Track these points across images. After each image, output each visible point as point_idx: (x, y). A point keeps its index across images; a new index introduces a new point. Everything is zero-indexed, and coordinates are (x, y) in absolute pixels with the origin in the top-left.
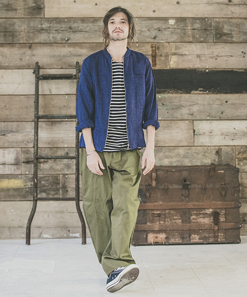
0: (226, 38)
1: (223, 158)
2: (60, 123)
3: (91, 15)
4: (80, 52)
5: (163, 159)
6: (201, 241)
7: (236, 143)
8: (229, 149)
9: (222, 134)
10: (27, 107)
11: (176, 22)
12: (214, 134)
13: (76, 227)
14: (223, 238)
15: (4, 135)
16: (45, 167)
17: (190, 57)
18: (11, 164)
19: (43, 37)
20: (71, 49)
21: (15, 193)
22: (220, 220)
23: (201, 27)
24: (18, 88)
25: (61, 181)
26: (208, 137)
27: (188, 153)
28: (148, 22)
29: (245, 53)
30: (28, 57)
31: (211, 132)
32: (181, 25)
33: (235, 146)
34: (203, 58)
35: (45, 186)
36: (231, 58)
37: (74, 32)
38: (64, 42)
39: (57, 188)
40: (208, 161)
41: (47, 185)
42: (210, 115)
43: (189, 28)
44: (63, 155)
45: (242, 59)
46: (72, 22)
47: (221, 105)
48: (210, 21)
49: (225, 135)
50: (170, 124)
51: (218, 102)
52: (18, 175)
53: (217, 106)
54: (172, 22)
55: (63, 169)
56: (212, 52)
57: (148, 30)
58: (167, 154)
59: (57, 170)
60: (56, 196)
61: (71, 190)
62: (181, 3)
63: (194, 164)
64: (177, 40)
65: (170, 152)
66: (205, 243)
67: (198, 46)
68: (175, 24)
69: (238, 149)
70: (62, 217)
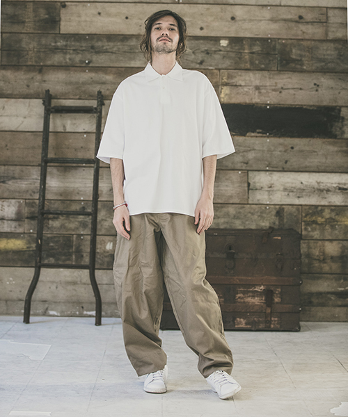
0: (294, 65)
1: (285, 220)
2: (76, 169)
3: (120, 31)
4: (104, 79)
6: (249, 326)
7: (303, 201)
8: (294, 209)
9: (285, 189)
10: (33, 148)
11: (230, 44)
12: (275, 189)
13: (91, 303)
14: (277, 324)
15: (4, 182)
16: (54, 225)
17: (246, 89)
18: (12, 220)
19: (57, 58)
20: (93, 75)
21: (16, 257)
22: (274, 300)
23: (262, 51)
24: (23, 122)
25: (74, 243)
26: (267, 193)
27: (240, 213)
28: (193, 42)
29: (318, 86)
30: (37, 83)
31: (271, 187)
32: (237, 48)
33: (301, 205)
34: (263, 91)
35: (53, 249)
36: (300, 91)
37: (98, 52)
38: (84, 65)
39: (69, 252)
40: (265, 224)
41: (57, 247)
42: (269, 164)
43: (246, 51)
44: (78, 210)
45: (314, 92)
46: (95, 40)
47: (285, 151)
48: (273, 43)
49: (288, 190)
51: (281, 148)
52: (19, 234)
53: (279, 153)
54: (224, 43)
55: (77, 228)
56: (276, 83)
57: (193, 53)
59: (70, 229)
60: (68, 262)
61: (87, 256)
62: (237, 18)
63: (247, 227)
64: (230, 66)
66: (253, 329)
67: (257, 75)
68: (228, 45)
69: (305, 209)
70: (75, 290)
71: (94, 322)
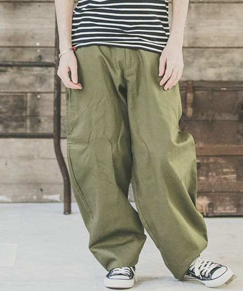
2: (29, 5)
5: (205, 69)
13: (53, 184)
16: (1, 81)
25: (29, 104)
39: (22, 116)
41: (5, 110)
44: (33, 60)
50: (217, 10)
55: (32, 85)
58: (212, 60)
59: (23, 86)
60: (21, 131)
61: (46, 121)
65: (218, 57)
70: (31, 167)
71: (62, 210)
